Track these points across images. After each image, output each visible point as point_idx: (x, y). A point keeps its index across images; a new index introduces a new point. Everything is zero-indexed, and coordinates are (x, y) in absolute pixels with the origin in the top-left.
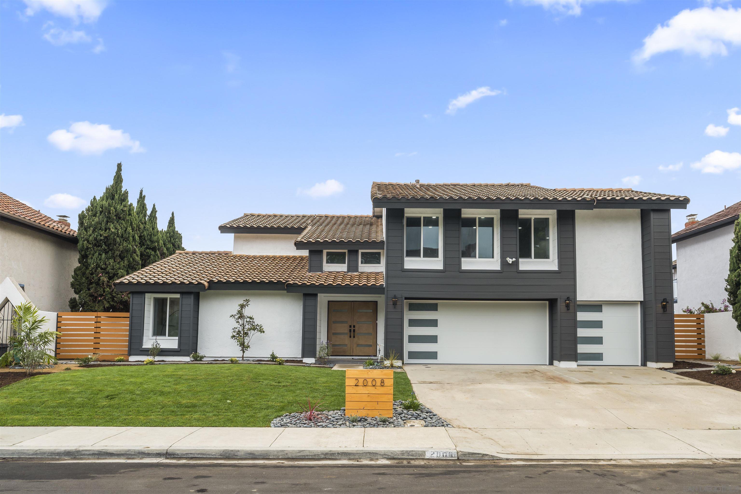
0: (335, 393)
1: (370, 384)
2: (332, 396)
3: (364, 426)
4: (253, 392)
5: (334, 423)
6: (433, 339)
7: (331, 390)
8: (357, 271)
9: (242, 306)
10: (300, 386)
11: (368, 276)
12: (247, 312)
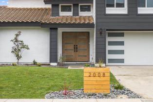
0: (75, 80)
1: (97, 75)
2: (75, 82)
3: (95, 98)
4: (31, 80)
5: (78, 96)
6: (122, 52)
7: (73, 79)
8: (78, 15)
9: (17, 35)
10: (56, 77)
11: (84, 18)
12: (20, 38)
